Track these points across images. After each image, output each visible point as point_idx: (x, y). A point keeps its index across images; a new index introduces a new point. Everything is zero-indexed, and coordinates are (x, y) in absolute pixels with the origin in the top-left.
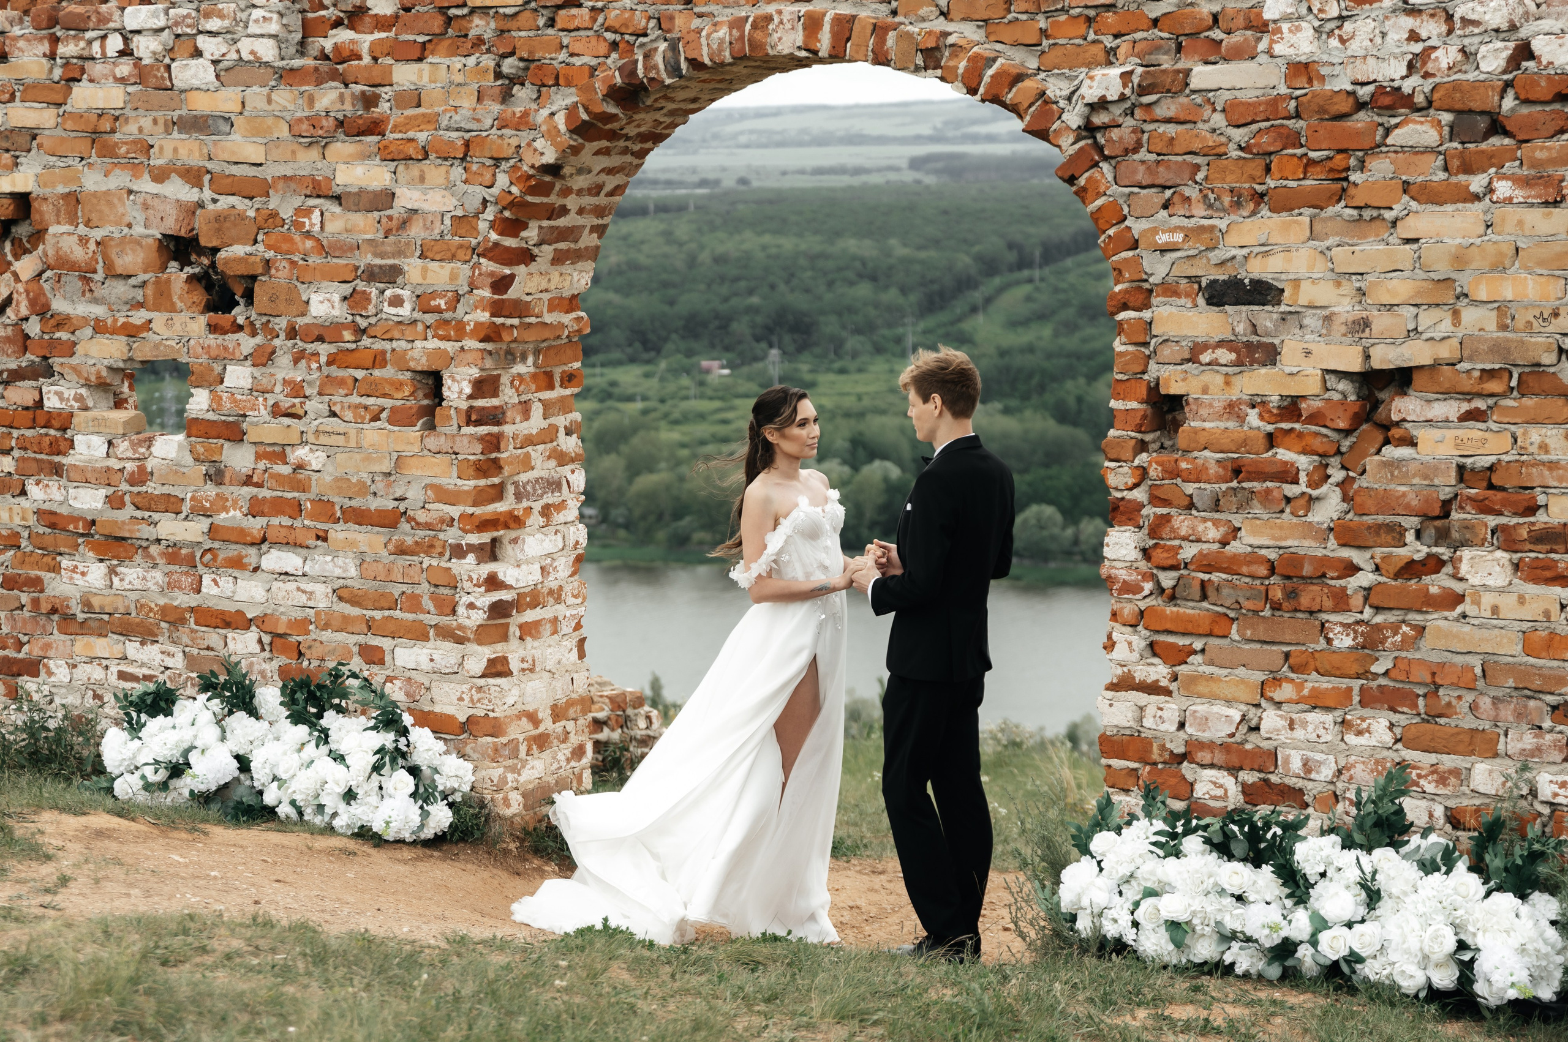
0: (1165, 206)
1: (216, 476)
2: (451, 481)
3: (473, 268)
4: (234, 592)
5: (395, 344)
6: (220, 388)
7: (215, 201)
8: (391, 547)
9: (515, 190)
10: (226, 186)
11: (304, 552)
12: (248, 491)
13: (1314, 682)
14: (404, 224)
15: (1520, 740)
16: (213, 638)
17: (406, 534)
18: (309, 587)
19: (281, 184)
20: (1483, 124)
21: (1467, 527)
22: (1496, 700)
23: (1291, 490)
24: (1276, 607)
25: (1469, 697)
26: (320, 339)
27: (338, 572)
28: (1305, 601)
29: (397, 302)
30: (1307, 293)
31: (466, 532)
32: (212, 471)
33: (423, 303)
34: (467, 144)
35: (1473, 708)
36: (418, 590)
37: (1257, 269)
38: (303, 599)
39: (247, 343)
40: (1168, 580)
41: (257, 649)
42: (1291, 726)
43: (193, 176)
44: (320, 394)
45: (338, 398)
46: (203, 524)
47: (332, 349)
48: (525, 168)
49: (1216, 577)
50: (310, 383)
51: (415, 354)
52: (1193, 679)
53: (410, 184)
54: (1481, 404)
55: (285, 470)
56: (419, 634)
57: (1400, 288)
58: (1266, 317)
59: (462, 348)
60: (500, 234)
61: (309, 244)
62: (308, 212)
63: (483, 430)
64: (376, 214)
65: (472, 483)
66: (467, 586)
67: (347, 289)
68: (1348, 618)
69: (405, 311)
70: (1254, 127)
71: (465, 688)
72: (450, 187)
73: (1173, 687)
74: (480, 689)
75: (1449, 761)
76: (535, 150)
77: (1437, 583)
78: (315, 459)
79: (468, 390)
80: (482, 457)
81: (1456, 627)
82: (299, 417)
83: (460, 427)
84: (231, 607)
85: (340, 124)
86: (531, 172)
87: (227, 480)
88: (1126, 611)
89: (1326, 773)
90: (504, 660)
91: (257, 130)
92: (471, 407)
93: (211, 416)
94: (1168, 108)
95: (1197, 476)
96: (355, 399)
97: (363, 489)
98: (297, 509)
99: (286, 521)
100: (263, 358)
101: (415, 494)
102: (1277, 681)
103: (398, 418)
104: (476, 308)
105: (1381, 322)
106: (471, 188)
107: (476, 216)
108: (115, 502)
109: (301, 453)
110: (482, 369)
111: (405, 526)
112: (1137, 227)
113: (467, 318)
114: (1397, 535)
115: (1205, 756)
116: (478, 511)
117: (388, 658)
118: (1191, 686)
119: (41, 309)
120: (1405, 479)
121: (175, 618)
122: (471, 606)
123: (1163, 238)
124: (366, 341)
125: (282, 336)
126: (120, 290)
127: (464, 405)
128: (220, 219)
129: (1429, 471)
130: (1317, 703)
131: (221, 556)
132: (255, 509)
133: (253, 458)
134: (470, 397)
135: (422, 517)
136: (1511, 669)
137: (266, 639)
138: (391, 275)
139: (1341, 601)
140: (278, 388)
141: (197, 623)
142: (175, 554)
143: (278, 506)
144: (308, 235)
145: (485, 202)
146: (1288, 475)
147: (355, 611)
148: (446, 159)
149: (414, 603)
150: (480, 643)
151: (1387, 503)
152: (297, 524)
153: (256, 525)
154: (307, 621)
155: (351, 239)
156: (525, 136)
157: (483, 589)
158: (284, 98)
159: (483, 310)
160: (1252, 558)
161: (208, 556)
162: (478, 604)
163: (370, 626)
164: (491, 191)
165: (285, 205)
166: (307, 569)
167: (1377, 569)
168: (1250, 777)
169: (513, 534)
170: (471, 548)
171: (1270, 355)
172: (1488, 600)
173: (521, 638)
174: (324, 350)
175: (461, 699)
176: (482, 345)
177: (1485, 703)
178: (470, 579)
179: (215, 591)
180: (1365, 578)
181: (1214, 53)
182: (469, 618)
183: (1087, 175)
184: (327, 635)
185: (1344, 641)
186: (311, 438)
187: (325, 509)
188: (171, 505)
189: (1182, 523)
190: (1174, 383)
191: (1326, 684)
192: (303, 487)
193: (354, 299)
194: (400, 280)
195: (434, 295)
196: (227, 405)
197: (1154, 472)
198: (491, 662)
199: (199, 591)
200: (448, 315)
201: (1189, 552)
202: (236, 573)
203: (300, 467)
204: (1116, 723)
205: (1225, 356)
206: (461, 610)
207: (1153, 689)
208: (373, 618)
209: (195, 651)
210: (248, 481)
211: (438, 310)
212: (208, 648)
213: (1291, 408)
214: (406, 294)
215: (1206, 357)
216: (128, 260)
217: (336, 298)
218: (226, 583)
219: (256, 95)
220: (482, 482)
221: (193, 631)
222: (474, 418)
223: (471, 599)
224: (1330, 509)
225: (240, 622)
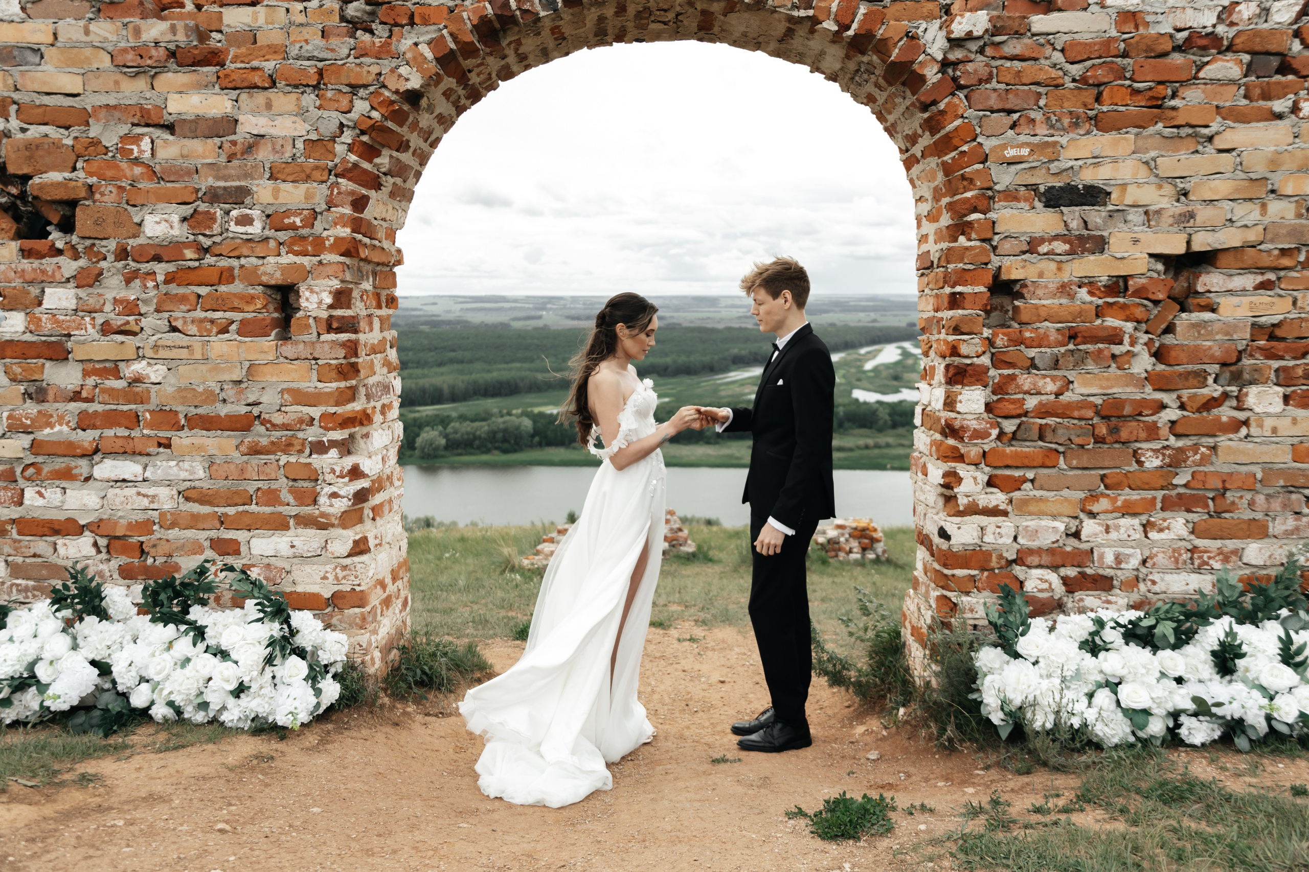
0: (1013, 126)
1: (38, 394)
2: (311, 384)
3: (331, 188)
4: (63, 502)
5: (243, 261)
6: (37, 310)
7: (23, 130)
8: (243, 448)
9: (375, 115)
11: (145, 459)
12: (76, 407)
13: (1127, 495)
14: (250, 148)
15: (1284, 524)
16: (41, 546)
17: (260, 435)
18: (152, 491)
19: (103, 113)
20: (1275, 62)
21: (1256, 370)
22: (1269, 497)
23: (1117, 349)
24: (1099, 440)
25: (1248, 496)
26: (158, 259)
27: (184, 475)
28: (1124, 434)
29: (246, 221)
30: (1133, 195)
31: (328, 429)
32: (32, 390)
33: (275, 220)
34: (320, 73)
35: (1251, 504)
36: (274, 485)
37: (1088, 177)
38: (145, 502)
39: (69, 266)
40: (1009, 426)
41: (93, 551)
42: (1107, 530)
44: (158, 311)
45: (179, 315)
46: (26, 440)
47: (171, 267)
48: (387, 93)
49: (1050, 421)
50: (145, 302)
51: (269, 269)
52: (1025, 502)
53: (255, 112)
54: (1272, 276)
55: (119, 384)
56: (280, 524)
57: (1221, 187)
58: (1096, 215)
59: (320, 262)
60: (359, 156)
61: (138, 170)
62: (137, 139)
63: (344, 337)
64: (217, 141)
65: (334, 385)
66: (329, 477)
67: (187, 210)
68: (1157, 445)
69: (256, 229)
70: (1088, 63)
71: (329, 568)
72: (302, 113)
73: (1009, 509)
74: (345, 568)
75: (1231, 544)
76: (400, 76)
77: (1226, 413)
78: (155, 372)
79: (329, 300)
80: (344, 361)
81: (1242, 445)
82: (135, 334)
83: (319, 334)
84: (61, 516)
85: (172, 54)
86: (394, 97)
87: (51, 396)
88: (972, 454)
89: (1134, 562)
90: (365, 540)
91: (72, 61)
92: (331, 316)
93: (28, 337)
94: (1014, 47)
95: (1039, 343)
96: (199, 314)
97: (210, 397)
98: (134, 420)
99: (122, 432)
100: (88, 280)
101: (270, 399)
102: (1094, 497)
103: (248, 329)
104: (336, 224)
105: (1204, 214)
106: (326, 114)
107: (333, 139)
109: (139, 367)
110: (342, 281)
111: (259, 428)
112: (988, 144)
113: (325, 234)
114: (1200, 378)
115: (1035, 560)
116: (339, 410)
117: (243, 549)
118: (1023, 507)
120: (1210, 336)
122: (334, 495)
123: (1011, 153)
124: (209, 259)
125: (111, 257)
127: (324, 315)
128: (31, 147)
129: (1229, 329)
130: (1128, 511)
131: (46, 469)
132: (84, 423)
133: (80, 375)
134: (331, 307)
135: (278, 419)
136: (1282, 473)
137: (102, 542)
138: (239, 196)
139: (1152, 432)
140: (108, 307)
141: (19, 533)
143: (111, 419)
144: (136, 161)
145: (342, 125)
146: (1115, 338)
147: (206, 509)
148: (296, 87)
149: (272, 497)
150: (345, 527)
151: (1196, 355)
152: (136, 433)
153: (88, 437)
154: (150, 523)
155: (187, 164)
156: (386, 65)
157: (347, 479)
158: (105, 29)
159: (344, 226)
160: (1083, 404)
161: (31, 471)
162: (342, 493)
163: (223, 521)
164: (348, 115)
165: (108, 133)
166: (148, 474)
167: (1182, 407)
168: (1071, 572)
169: (364, 430)
170: (333, 444)
171: (1100, 245)
172: (1269, 423)
173: (374, 519)
174: (161, 270)
175: (325, 578)
176: (342, 259)
177: (1260, 499)
178: (333, 471)
179: (40, 502)
180: (1173, 414)
182: (331, 506)
183: (946, 100)
184: (174, 533)
185: (1152, 462)
186: (149, 353)
187: (167, 419)
189: (1025, 381)
190: (1014, 269)
191: (1135, 496)
192: (142, 399)
193: (195, 220)
194: (248, 200)
195: (287, 213)
196: (47, 325)
197: (1000, 341)
198: (356, 543)
199: (21, 504)
200: (305, 232)
201: (1031, 403)
202: (64, 484)
203: (137, 380)
204: (963, 541)
205: (1060, 247)
206: (323, 500)
207: (994, 512)
208: (225, 515)
209: (19, 560)
210: (76, 396)
211: (293, 227)
212: (35, 556)
214: (255, 213)
215: (1044, 249)
217: (175, 218)
218: (53, 495)
219: (70, 27)
220: (343, 384)
221: (15, 541)
222: (335, 325)
223: (334, 489)
224: (1143, 363)
225: (71, 528)
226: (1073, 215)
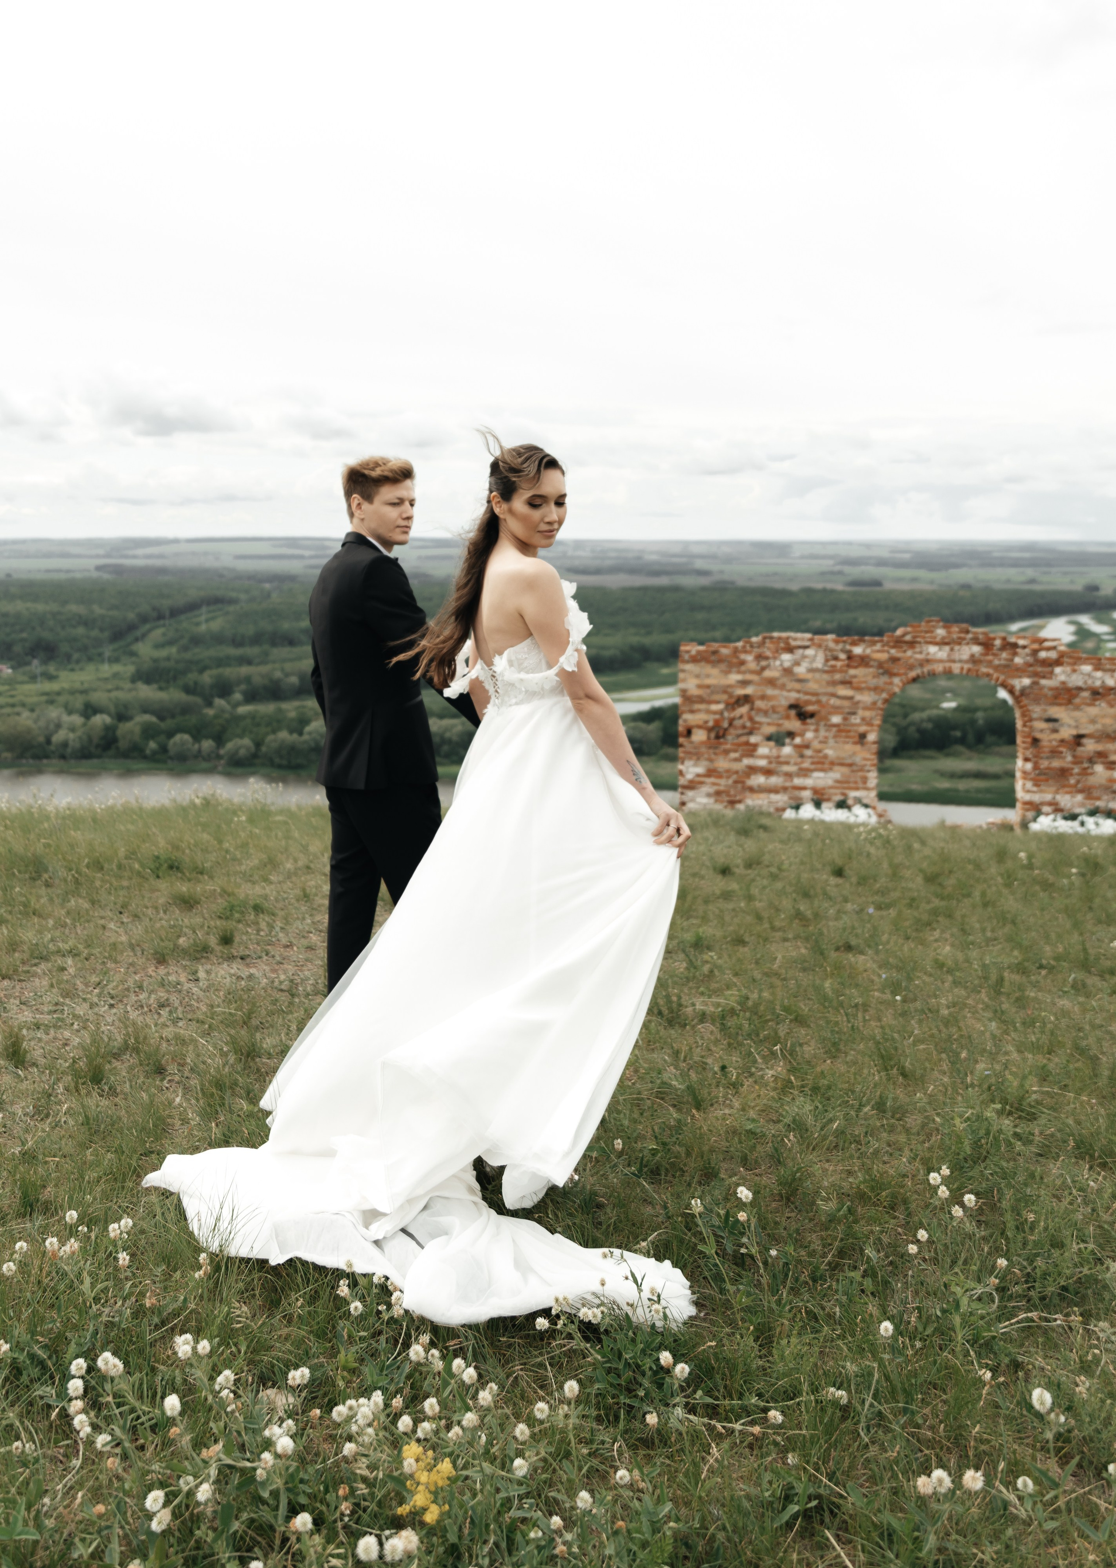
0: (1038, 704)
1: (802, 756)
2: (868, 756)
4: (803, 782)
5: (854, 728)
6: (804, 737)
7: (805, 697)
9: (889, 697)
10: (806, 693)
11: (826, 772)
12: (811, 760)
13: (1067, 789)
14: (858, 703)
15: (1105, 797)
16: (797, 793)
17: (855, 768)
18: (826, 780)
19: (823, 694)
20: (1098, 694)
21: (1096, 761)
22: (1101, 791)
23: (1063, 755)
24: (1060, 776)
26: (834, 727)
27: (835, 776)
28: (1065, 775)
29: (856, 719)
30: (1066, 721)
33: (863, 719)
34: (874, 687)
35: (1097, 792)
37: (1055, 716)
38: (824, 782)
39: (812, 727)
42: (1063, 797)
43: (798, 691)
44: (833, 738)
45: (838, 739)
46: (797, 767)
47: (837, 729)
49: (1048, 771)
50: (830, 736)
53: (860, 695)
54: (1099, 740)
55: (822, 755)
56: (857, 789)
57: (1084, 721)
58: (1056, 725)
61: (832, 707)
62: (830, 700)
64: (850, 701)
67: (843, 716)
68: (1074, 778)
69: (858, 721)
70: (1054, 692)
72: (871, 696)
75: (1090, 800)
77: (1090, 771)
78: (831, 752)
81: (1094, 778)
82: (827, 743)
84: (802, 785)
85: (840, 682)
87: (805, 757)
89: (1067, 804)
91: (817, 681)
93: (801, 743)
94: (1038, 687)
96: (843, 739)
97: (844, 758)
98: (823, 763)
99: (821, 766)
100: (816, 731)
102: (1060, 790)
105: (1081, 726)
106: (876, 696)
107: (878, 702)
108: (770, 763)
109: (827, 751)
112: (1031, 708)
114: (1084, 762)
119: (751, 719)
120: (1085, 753)
121: (785, 789)
123: (1037, 710)
124: (847, 727)
125: (823, 726)
126: (775, 716)
128: (806, 701)
129: (1089, 752)
130: (1068, 793)
131: (801, 774)
132: (813, 763)
133: (813, 752)
136: (1104, 785)
138: (854, 713)
139: (1072, 775)
140: (821, 737)
142: (789, 775)
143: (818, 763)
144: (832, 705)
145: (880, 699)
146: (1063, 752)
147: (839, 785)
148: (868, 690)
149: (856, 782)
151: (1082, 757)
152: (825, 766)
153: (812, 767)
155: (843, 706)
156: (889, 686)
158: (826, 677)
160: (1056, 768)
161: (797, 774)
164: (882, 697)
165: (824, 699)
166: (827, 776)
167: (1079, 769)
168: (1052, 806)
171: (1058, 731)
172: (1100, 774)
174: (835, 729)
179: (798, 782)
180: (1077, 771)
181: (1044, 677)
184: (829, 789)
185: (1073, 782)
186: (830, 748)
187: (832, 763)
188: (787, 763)
190: (1038, 735)
191: (1070, 790)
192: (827, 758)
193: (845, 719)
194: (857, 715)
196: (806, 741)
199: (795, 782)
202: (805, 778)
203: (826, 754)
205: (1049, 731)
210: (811, 757)
213: (1062, 741)
215: (1045, 732)
216: (780, 709)
217: (840, 718)
218: (802, 780)
219: (817, 675)
224: (1069, 758)
225: (804, 788)
226: (1050, 725)
